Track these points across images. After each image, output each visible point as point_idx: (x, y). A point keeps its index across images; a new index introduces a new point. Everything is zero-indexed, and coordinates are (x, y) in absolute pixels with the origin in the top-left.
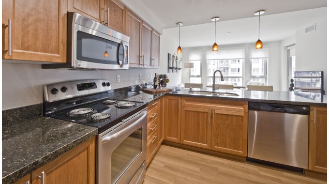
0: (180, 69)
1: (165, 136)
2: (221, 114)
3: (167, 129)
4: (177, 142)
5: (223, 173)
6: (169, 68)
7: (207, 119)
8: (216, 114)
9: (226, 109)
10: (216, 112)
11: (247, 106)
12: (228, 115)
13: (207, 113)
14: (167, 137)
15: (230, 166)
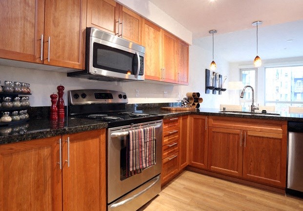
0: (224, 90)
1: (190, 161)
2: (255, 136)
3: (192, 153)
4: (204, 167)
5: (250, 201)
6: (208, 88)
7: (238, 142)
8: (249, 136)
9: (261, 131)
10: (249, 134)
11: (287, 126)
12: (263, 137)
13: (238, 134)
14: (192, 162)
15: (263, 196)
